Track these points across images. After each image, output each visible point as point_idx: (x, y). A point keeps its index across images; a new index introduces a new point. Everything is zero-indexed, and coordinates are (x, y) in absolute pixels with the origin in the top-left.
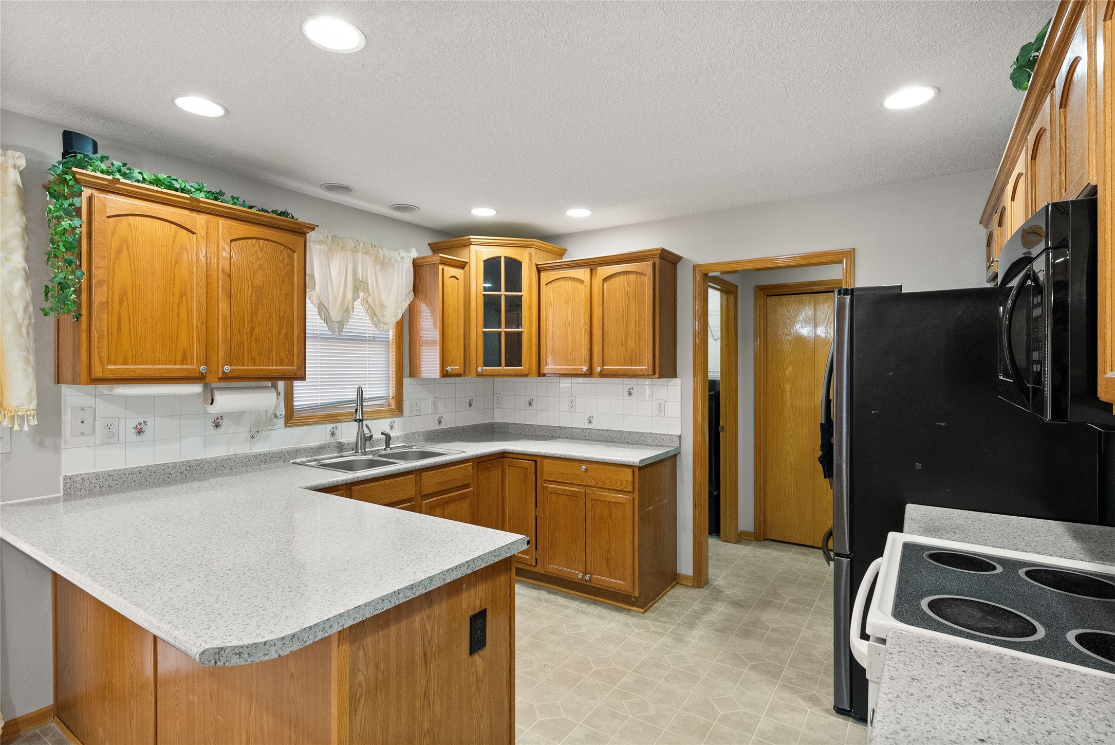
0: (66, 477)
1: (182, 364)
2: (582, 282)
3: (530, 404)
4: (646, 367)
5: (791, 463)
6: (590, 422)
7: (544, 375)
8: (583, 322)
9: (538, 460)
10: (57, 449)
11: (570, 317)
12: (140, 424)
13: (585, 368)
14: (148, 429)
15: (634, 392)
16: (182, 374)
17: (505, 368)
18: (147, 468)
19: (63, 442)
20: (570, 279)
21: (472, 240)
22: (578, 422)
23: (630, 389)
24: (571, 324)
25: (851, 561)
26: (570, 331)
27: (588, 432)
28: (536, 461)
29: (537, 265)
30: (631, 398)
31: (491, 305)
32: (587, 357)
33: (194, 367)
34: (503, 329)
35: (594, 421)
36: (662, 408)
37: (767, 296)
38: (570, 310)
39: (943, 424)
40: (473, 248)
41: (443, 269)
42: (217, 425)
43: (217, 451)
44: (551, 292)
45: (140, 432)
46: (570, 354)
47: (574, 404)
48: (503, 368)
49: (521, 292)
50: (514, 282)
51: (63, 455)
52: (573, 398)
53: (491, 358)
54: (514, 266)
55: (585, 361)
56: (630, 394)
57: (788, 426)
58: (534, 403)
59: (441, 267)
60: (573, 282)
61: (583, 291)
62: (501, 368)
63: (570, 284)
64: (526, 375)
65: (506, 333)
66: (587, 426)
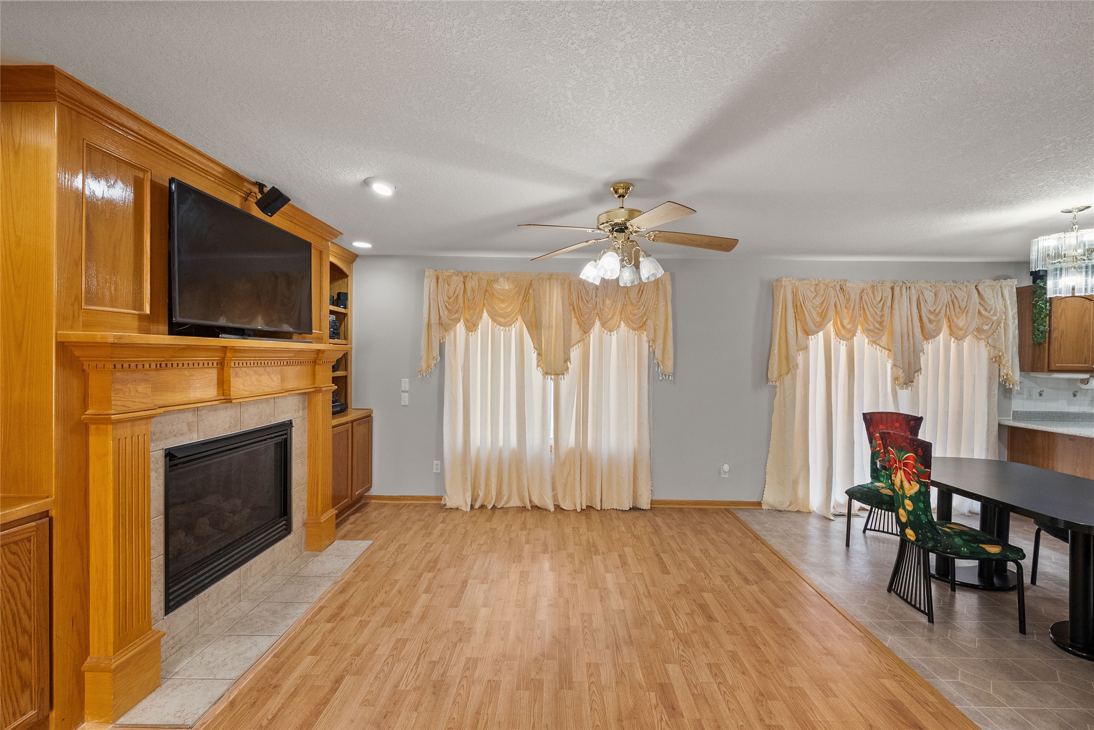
0: (1014, 411)
1: (1085, 364)
10: (1010, 399)
12: (1041, 391)
14: (1044, 394)
16: (1085, 369)
18: (1045, 412)
19: (1012, 396)
33: (1090, 365)
42: (1075, 395)
43: (1074, 409)
45: (1041, 395)
51: (1013, 402)
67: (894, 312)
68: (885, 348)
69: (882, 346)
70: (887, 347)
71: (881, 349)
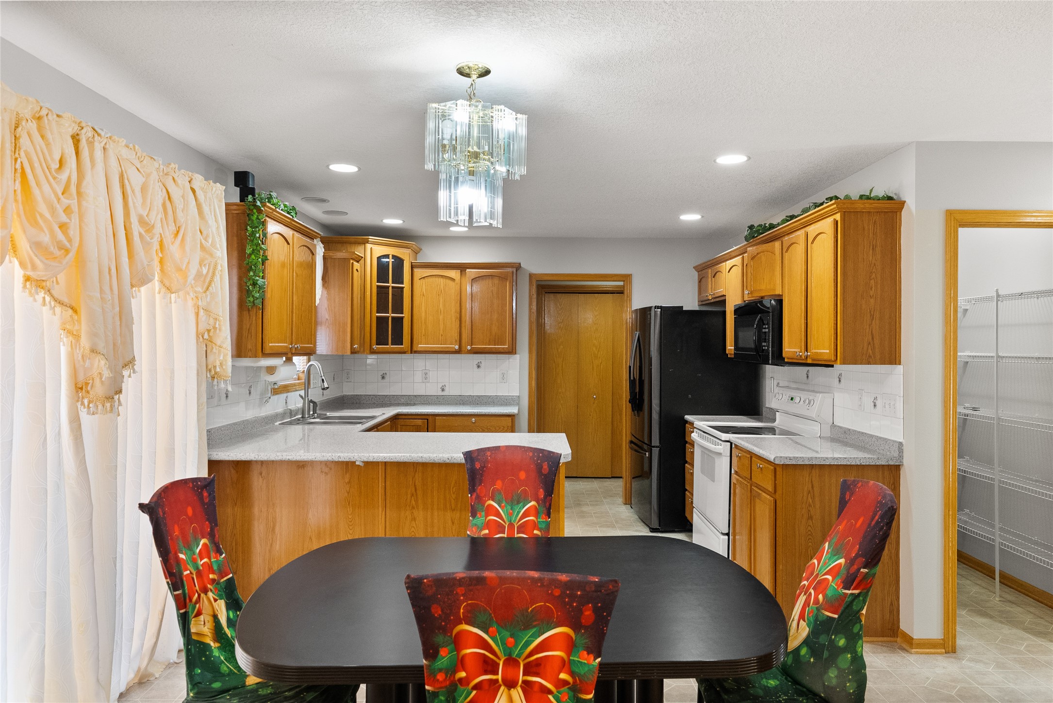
1: (285, 343)
2: (453, 280)
3: (383, 378)
4: (507, 347)
5: (562, 418)
6: (443, 390)
7: (416, 352)
8: (453, 311)
9: (430, 419)
11: (441, 306)
12: (227, 391)
13: (457, 347)
15: (482, 365)
17: (391, 346)
20: (442, 276)
21: (370, 240)
22: (432, 390)
23: (479, 363)
24: (442, 312)
25: (660, 450)
26: (441, 317)
27: (442, 398)
28: (428, 420)
29: (412, 263)
30: (480, 369)
31: (382, 292)
32: (457, 338)
33: (288, 345)
34: (391, 315)
35: (447, 389)
36: (505, 376)
37: (546, 293)
38: (441, 301)
39: (700, 375)
40: (369, 246)
41: (353, 263)
42: (250, 393)
43: (250, 415)
44: (424, 285)
46: (442, 335)
47: (427, 376)
48: (390, 346)
49: (403, 284)
50: (398, 277)
52: (428, 371)
53: (381, 339)
54: (399, 262)
55: (456, 341)
56: (479, 367)
57: (560, 391)
58: (387, 377)
59: (351, 261)
60: (444, 280)
61: (453, 287)
62: (388, 346)
63: (442, 280)
64: (404, 353)
65: (393, 318)
66: (441, 393)
67: (84, 203)
68: (61, 303)
69: (56, 296)
70: (66, 300)
71: (53, 303)
